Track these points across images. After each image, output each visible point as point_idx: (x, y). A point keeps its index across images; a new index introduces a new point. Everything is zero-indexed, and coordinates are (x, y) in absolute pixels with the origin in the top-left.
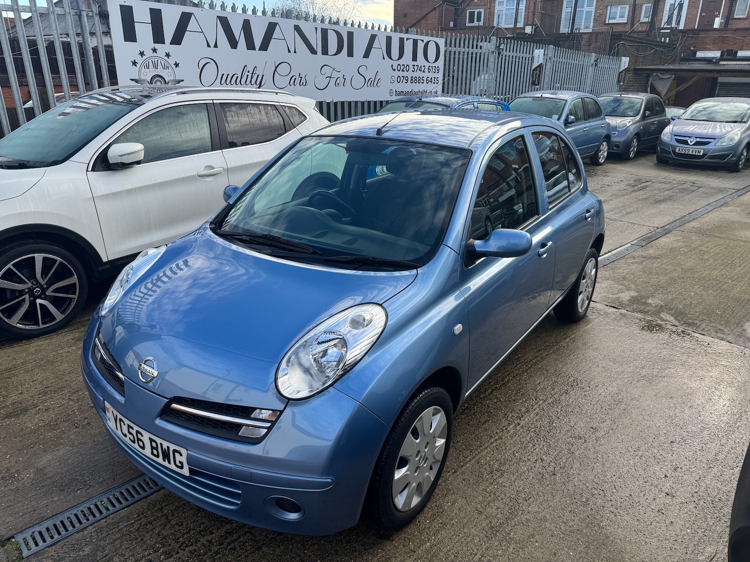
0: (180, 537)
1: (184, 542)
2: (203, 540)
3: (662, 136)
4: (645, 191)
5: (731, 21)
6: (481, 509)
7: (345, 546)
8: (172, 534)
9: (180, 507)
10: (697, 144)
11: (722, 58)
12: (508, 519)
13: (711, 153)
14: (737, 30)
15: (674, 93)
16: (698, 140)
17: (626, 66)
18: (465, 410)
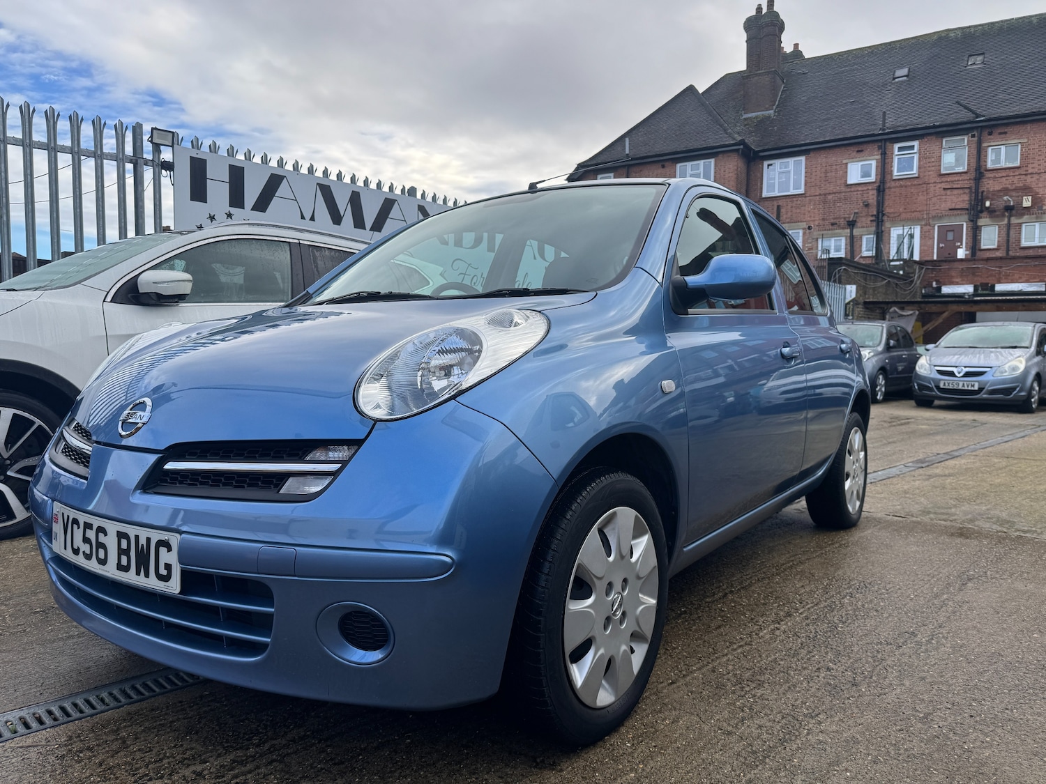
0: (141, 768)
1: (147, 775)
2: (187, 772)
3: (917, 368)
4: (907, 426)
5: (978, 253)
6: (730, 729)
7: (467, 779)
8: (126, 763)
9: (154, 728)
10: (967, 374)
11: (976, 294)
12: (782, 741)
13: (990, 386)
14: (988, 259)
15: (921, 332)
16: (968, 369)
17: (854, 296)
18: (681, 614)
